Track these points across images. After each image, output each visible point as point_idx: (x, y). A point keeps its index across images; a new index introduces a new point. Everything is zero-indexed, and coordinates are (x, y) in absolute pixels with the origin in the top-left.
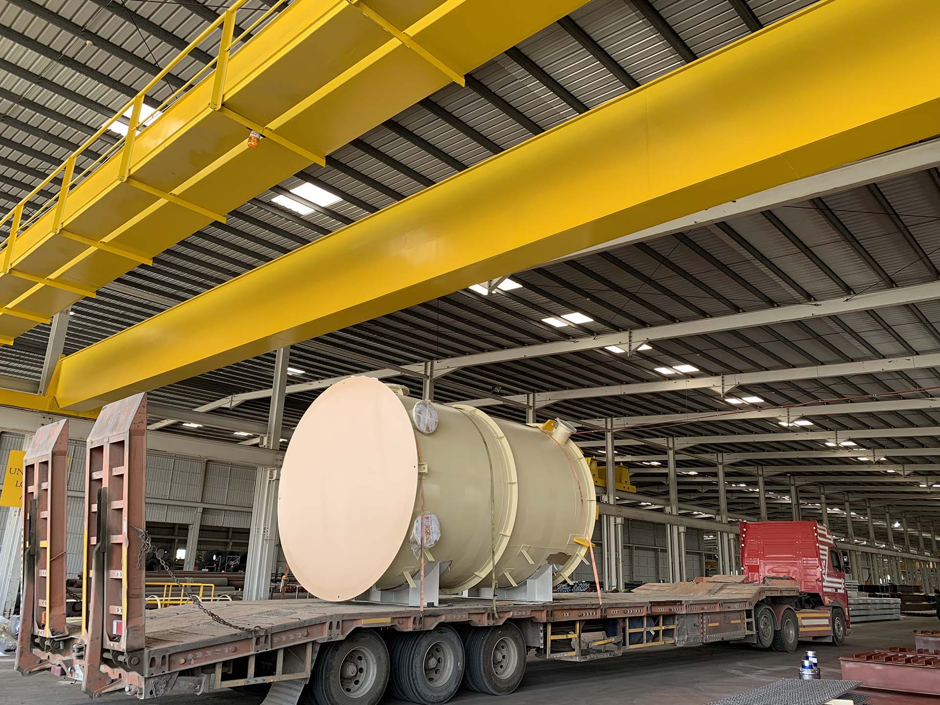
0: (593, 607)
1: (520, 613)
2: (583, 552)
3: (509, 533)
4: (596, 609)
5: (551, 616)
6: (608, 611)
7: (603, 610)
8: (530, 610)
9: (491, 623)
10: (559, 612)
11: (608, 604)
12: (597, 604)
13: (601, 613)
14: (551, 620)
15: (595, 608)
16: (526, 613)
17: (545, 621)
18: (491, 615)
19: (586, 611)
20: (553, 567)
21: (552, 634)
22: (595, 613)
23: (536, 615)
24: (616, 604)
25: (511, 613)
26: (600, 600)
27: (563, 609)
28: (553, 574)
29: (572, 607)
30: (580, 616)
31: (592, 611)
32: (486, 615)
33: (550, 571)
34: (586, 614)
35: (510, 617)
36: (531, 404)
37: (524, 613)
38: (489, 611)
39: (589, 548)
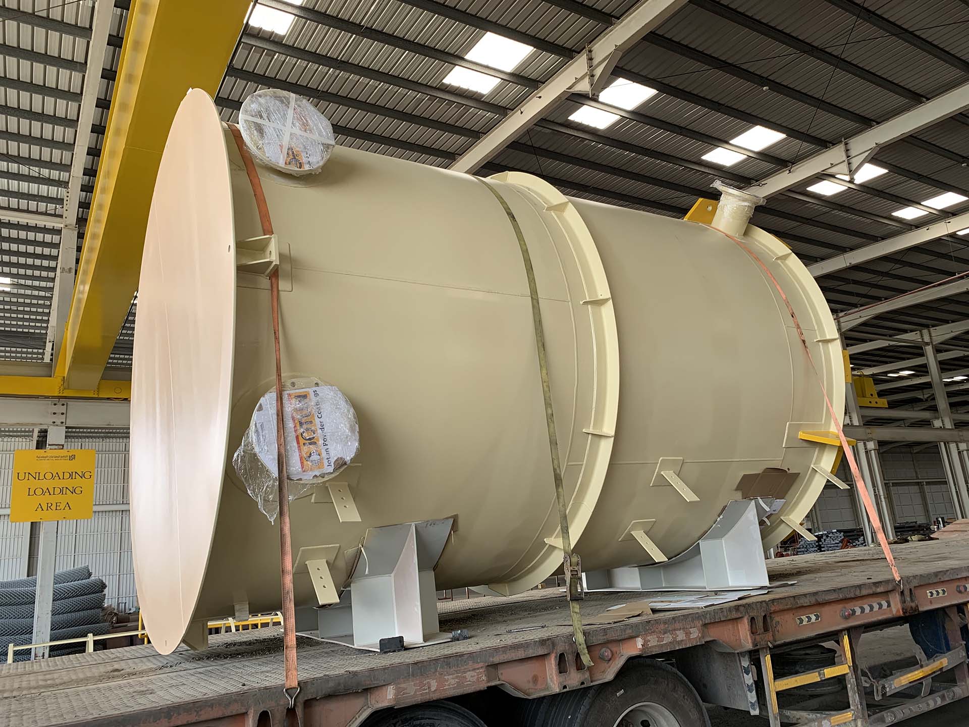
0: (879, 590)
1: (668, 638)
2: (827, 462)
3: (609, 427)
4: (886, 593)
5: (766, 629)
6: (918, 593)
7: (907, 593)
8: (699, 623)
9: (574, 680)
10: (788, 617)
11: (915, 577)
12: (887, 582)
13: (904, 602)
14: (767, 640)
15: (883, 589)
16: (688, 634)
17: (749, 646)
18: (570, 658)
19: (859, 603)
20: (758, 506)
21: (777, 676)
22: (885, 604)
23: (720, 634)
24: (936, 574)
25: (639, 642)
26: (894, 569)
27: (796, 606)
28: (762, 523)
29: (820, 599)
30: (847, 618)
31: (878, 600)
32: (553, 660)
33: (751, 515)
34: (863, 610)
35: (634, 652)
37: (681, 636)
38: (560, 649)
39: (841, 449)
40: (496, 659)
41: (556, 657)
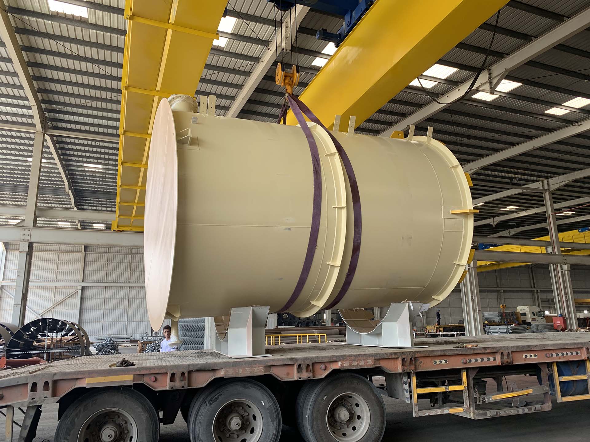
0: (487, 351)
1: (355, 363)
5: (412, 364)
6: (514, 355)
7: (506, 354)
8: (373, 358)
9: (304, 376)
10: (429, 360)
11: (513, 347)
12: (493, 348)
14: (415, 369)
16: (366, 362)
17: (403, 371)
18: (303, 367)
23: (384, 364)
24: (529, 346)
25: (340, 364)
27: (432, 355)
29: (447, 354)
30: (466, 363)
31: (487, 356)
32: (295, 368)
35: (336, 368)
36: (546, 188)
37: (362, 363)
38: (299, 363)
40: (269, 364)
41: (297, 366)
